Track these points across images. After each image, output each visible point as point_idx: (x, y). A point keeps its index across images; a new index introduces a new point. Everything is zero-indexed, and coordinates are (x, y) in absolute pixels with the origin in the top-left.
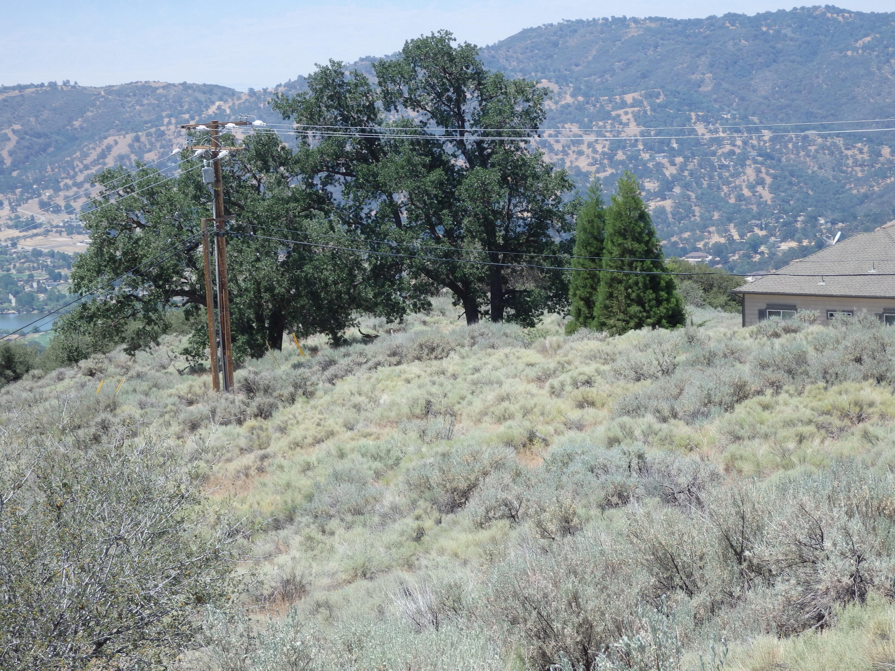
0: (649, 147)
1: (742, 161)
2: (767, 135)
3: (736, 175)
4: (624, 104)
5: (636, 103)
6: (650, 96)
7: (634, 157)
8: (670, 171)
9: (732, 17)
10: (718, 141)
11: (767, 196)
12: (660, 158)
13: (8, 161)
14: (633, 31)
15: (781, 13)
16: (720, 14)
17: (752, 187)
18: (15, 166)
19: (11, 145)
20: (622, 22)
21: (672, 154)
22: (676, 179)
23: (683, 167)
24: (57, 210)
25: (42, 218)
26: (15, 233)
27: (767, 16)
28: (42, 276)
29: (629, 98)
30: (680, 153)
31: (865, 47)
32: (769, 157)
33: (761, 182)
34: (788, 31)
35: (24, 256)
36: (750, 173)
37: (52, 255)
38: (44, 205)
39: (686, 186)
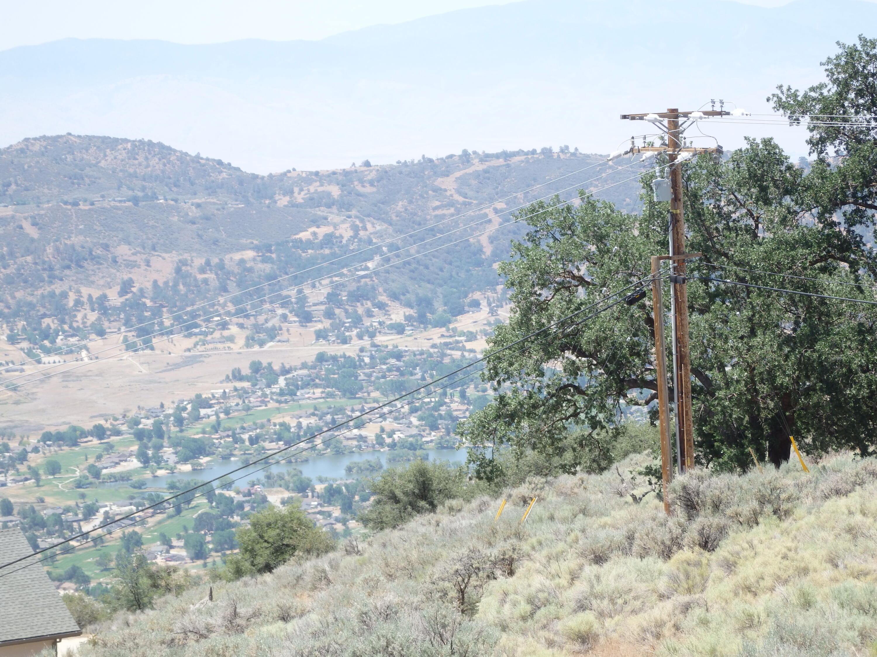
13: (488, 250)
18: (496, 256)
19: (492, 229)
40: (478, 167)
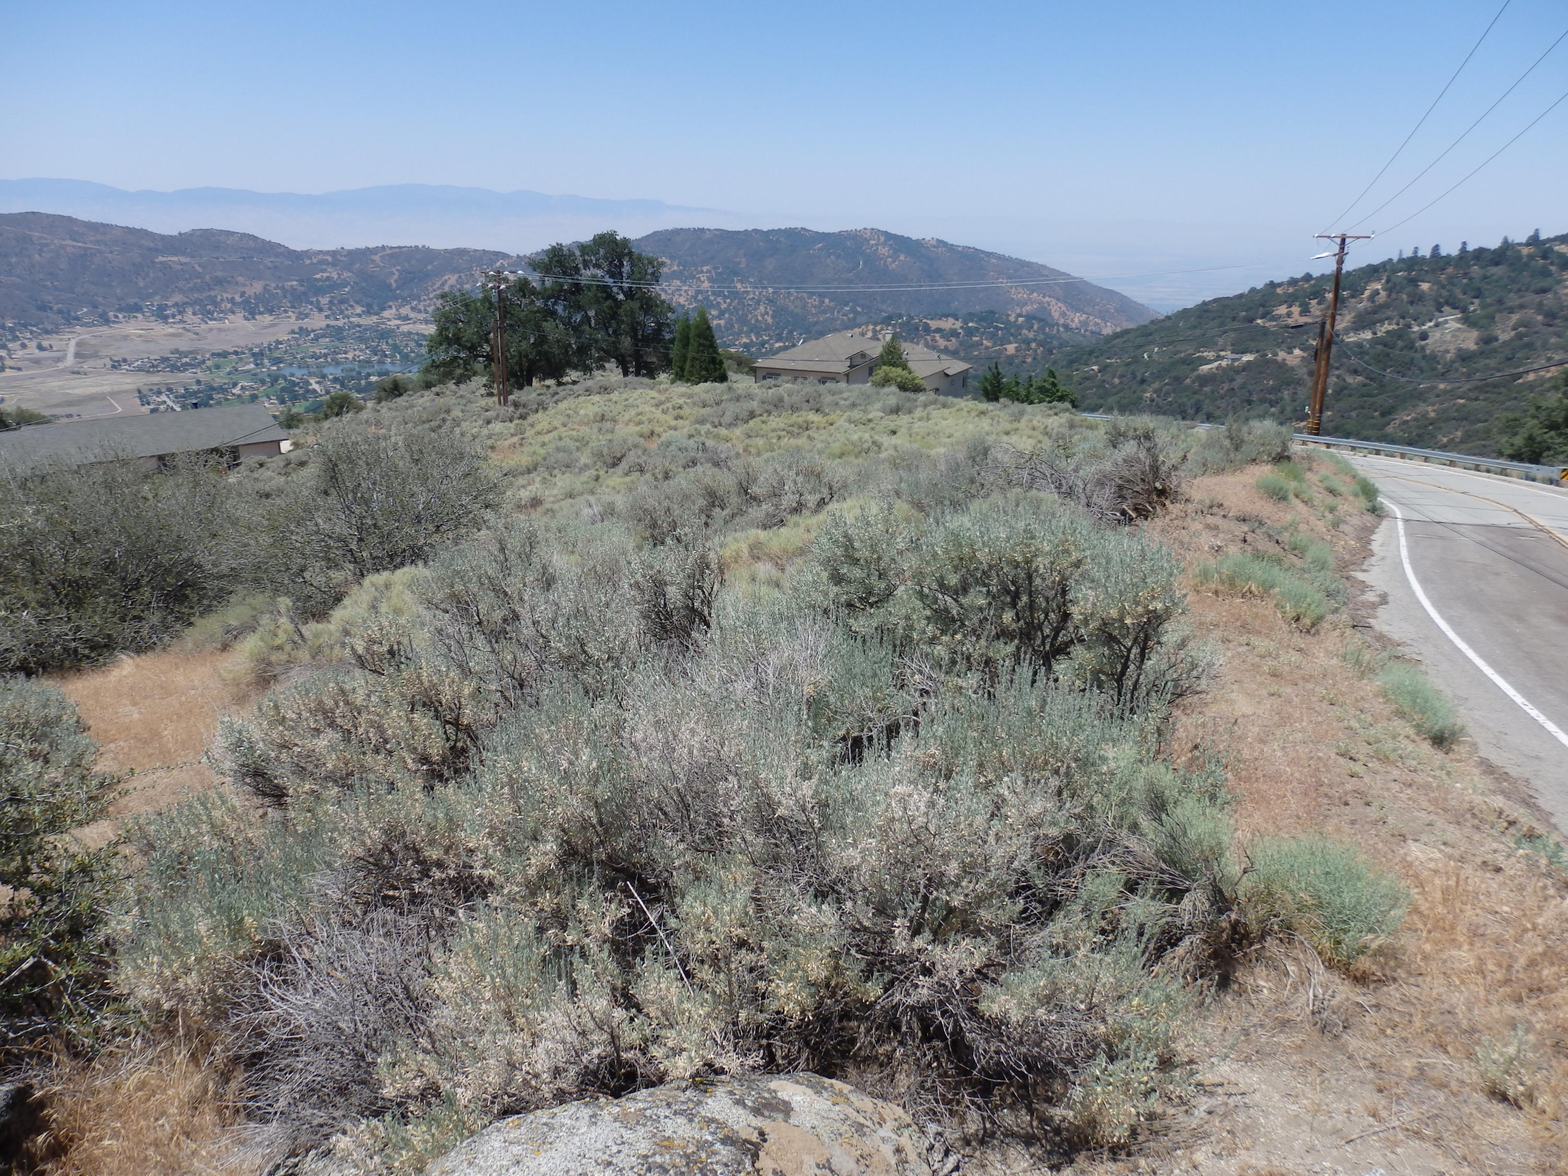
0: (714, 293)
1: (758, 302)
2: (771, 290)
3: (755, 309)
4: (702, 272)
5: (708, 271)
6: (716, 268)
7: (707, 298)
8: (724, 306)
9: (755, 231)
10: (747, 292)
11: (770, 320)
12: (719, 299)
13: (394, 285)
14: (708, 235)
15: (780, 230)
17: (762, 316)
18: (397, 288)
19: (396, 277)
20: (702, 230)
21: (725, 297)
22: (727, 310)
23: (730, 304)
24: (420, 311)
25: (412, 315)
26: (398, 322)
28: (412, 344)
29: (705, 269)
30: (728, 297)
31: (819, 249)
32: (771, 301)
33: (767, 313)
34: (782, 239)
35: (403, 334)
36: (762, 308)
37: (418, 334)
38: (413, 309)
39: (731, 314)
40: (389, 252)
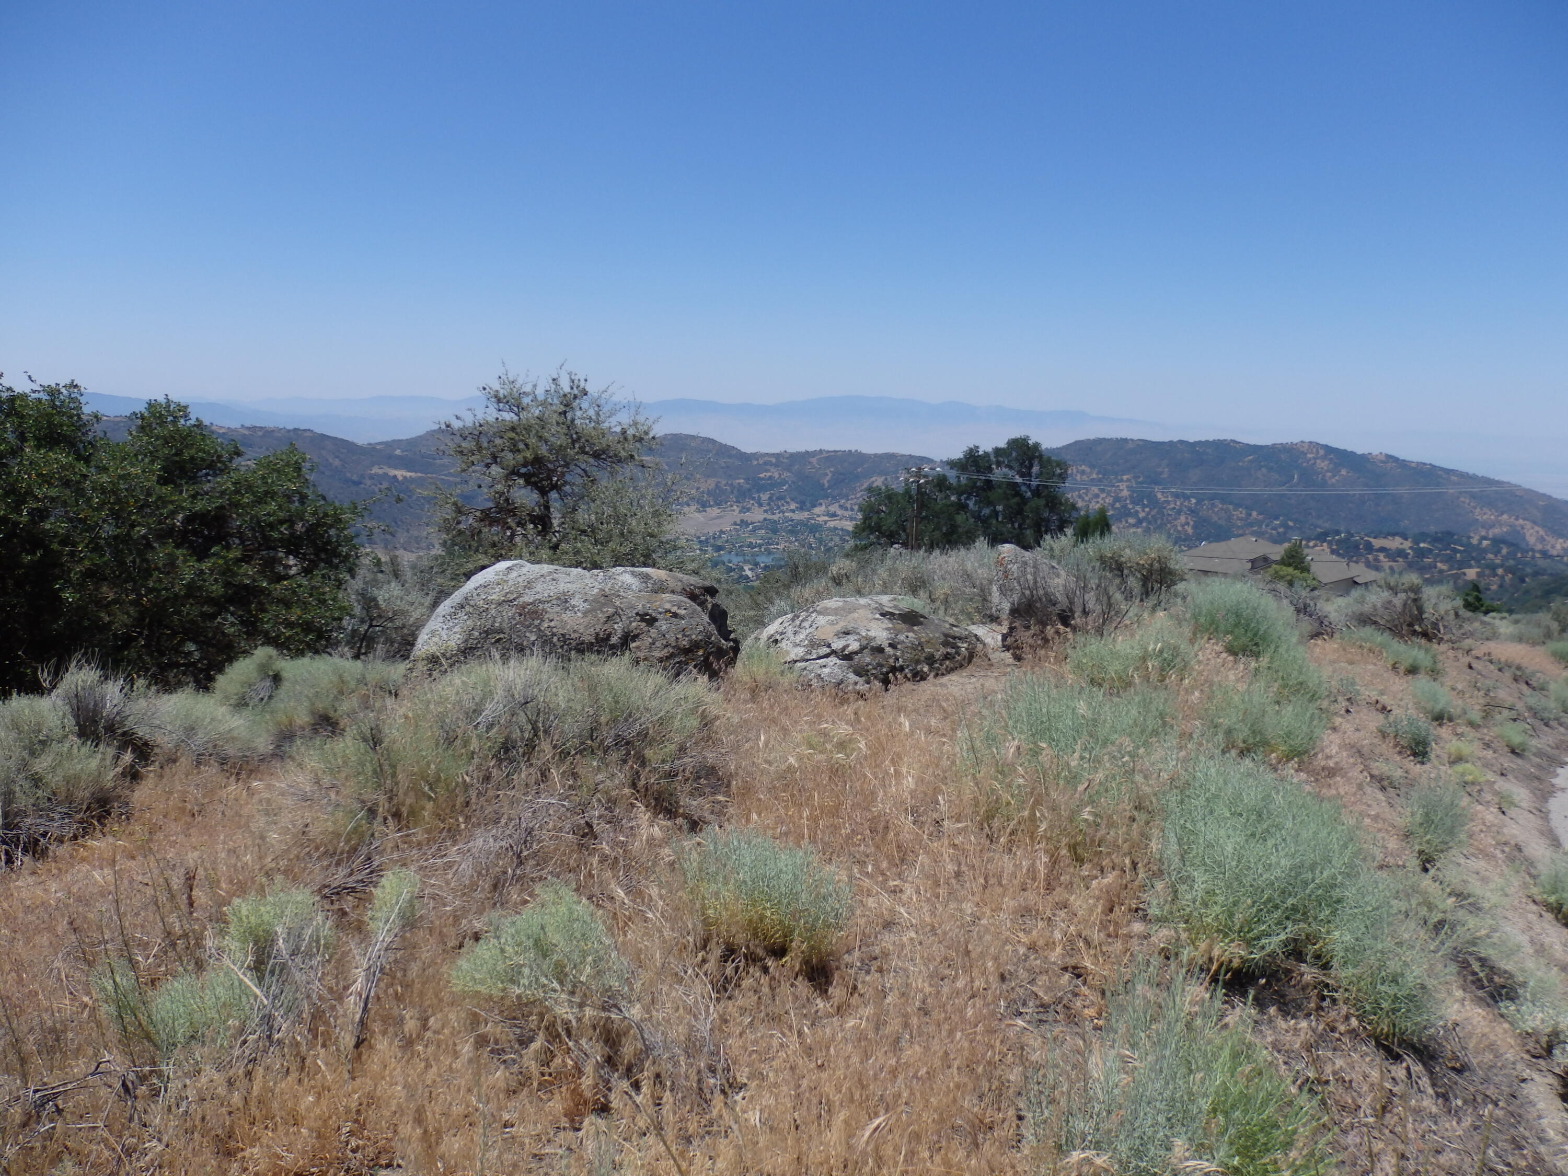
0: (1132, 502)
1: (1179, 512)
2: (1193, 501)
3: (1176, 519)
4: (1122, 481)
5: (1128, 480)
6: (1136, 477)
7: (1125, 507)
8: (1142, 515)
9: (1181, 442)
10: (1168, 502)
11: (1190, 530)
12: (1138, 508)
13: (826, 485)
14: (1130, 445)
15: (1207, 441)
16: (1175, 440)
17: (1183, 526)
18: (829, 488)
19: (828, 478)
20: (1125, 440)
21: (1144, 506)
22: (1144, 519)
23: (1148, 514)
24: (846, 509)
25: (839, 512)
26: (826, 518)
27: (1200, 442)
28: (837, 539)
29: (1125, 477)
30: (1147, 506)
31: (1250, 461)
32: (1192, 511)
33: (1188, 524)
34: (1210, 451)
35: (829, 529)
36: (1183, 519)
37: (842, 530)
38: (841, 507)
39: (1149, 523)
40: (825, 455)
